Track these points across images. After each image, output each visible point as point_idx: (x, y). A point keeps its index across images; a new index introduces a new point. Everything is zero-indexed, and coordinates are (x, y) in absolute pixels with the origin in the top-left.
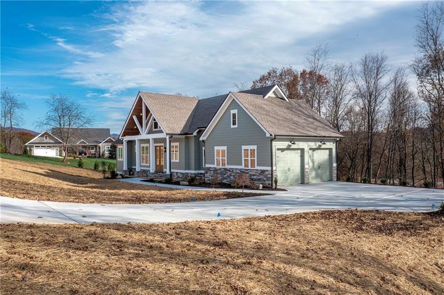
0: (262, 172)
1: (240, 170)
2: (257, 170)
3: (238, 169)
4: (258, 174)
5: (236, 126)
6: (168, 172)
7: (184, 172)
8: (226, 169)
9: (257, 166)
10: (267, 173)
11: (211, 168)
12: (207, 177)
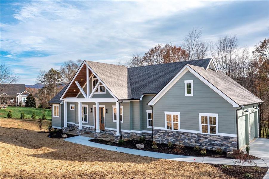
0: (225, 139)
1: (197, 135)
2: (219, 136)
3: (195, 133)
4: (220, 140)
5: (192, 95)
6: (118, 134)
7: (129, 132)
8: (179, 133)
9: (219, 132)
10: (231, 140)
11: (160, 130)
12: (156, 138)
